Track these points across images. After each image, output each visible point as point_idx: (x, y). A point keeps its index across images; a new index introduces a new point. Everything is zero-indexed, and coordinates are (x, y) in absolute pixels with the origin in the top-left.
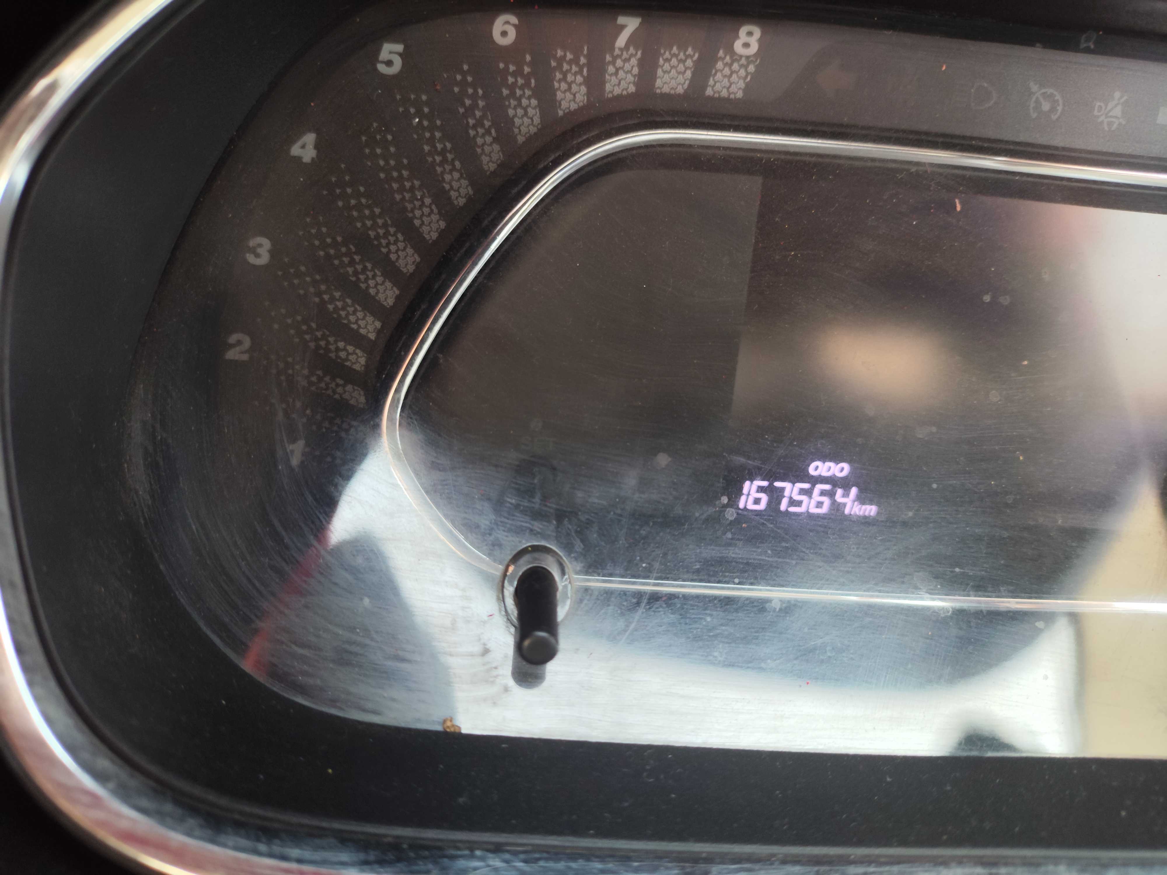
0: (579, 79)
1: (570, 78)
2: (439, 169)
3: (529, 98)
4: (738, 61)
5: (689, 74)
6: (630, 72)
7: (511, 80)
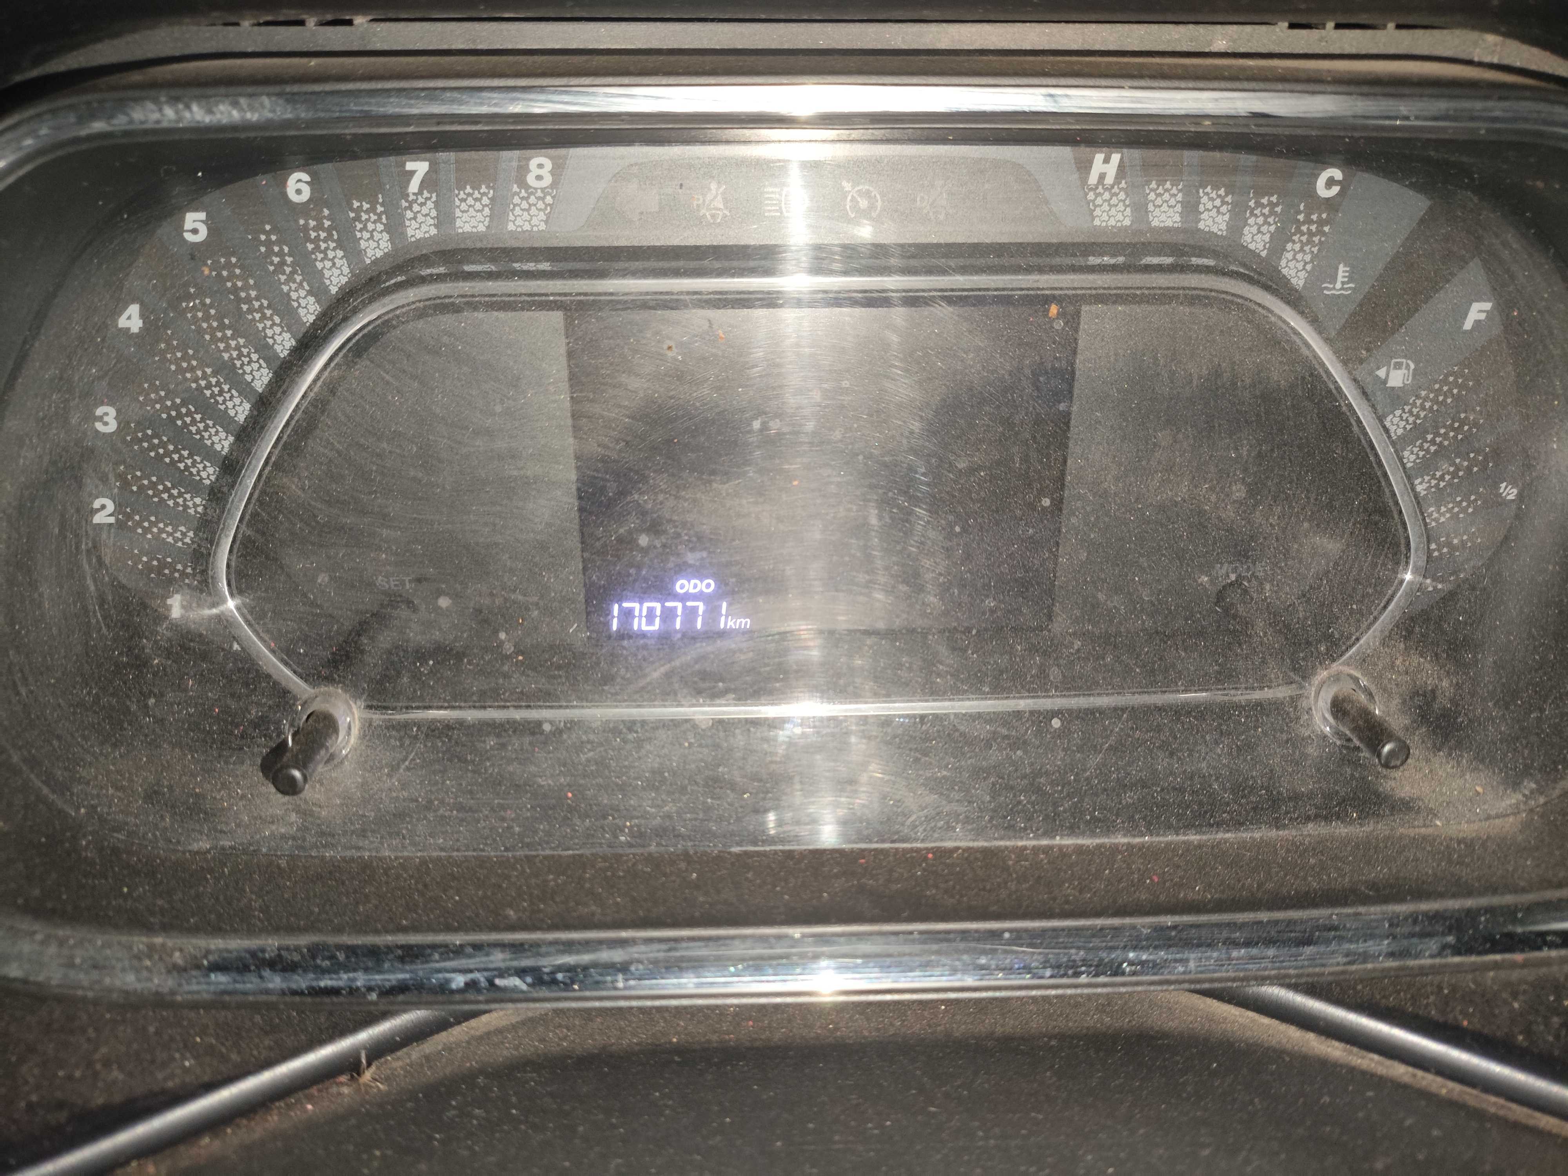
0: (380, 227)
1: (370, 226)
2: (260, 326)
3: (334, 249)
4: (532, 193)
5: (487, 211)
6: (427, 215)
7: (313, 235)
